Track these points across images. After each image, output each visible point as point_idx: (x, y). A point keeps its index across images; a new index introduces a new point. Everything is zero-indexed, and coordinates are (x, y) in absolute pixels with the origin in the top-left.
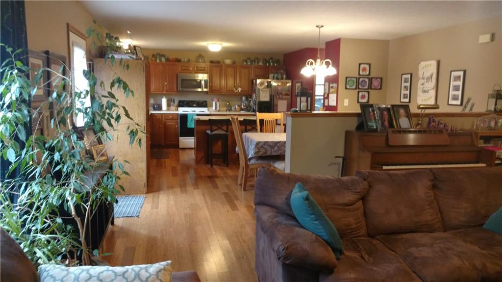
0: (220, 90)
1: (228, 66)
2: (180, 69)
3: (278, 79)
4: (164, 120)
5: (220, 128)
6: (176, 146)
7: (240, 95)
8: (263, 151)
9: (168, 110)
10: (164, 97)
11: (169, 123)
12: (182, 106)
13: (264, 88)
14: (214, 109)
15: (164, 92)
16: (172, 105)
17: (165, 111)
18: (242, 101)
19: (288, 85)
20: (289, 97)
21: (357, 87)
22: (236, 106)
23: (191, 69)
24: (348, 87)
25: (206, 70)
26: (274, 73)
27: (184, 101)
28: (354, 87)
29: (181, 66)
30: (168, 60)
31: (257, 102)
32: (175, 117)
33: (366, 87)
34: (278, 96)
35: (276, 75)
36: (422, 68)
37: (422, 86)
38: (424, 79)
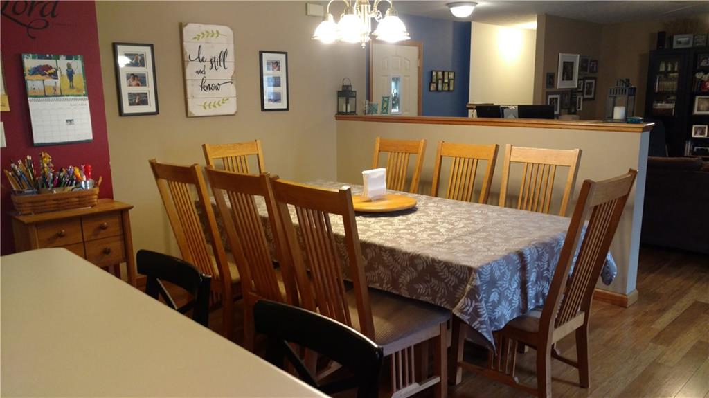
36: (195, 38)
37: (201, 76)
38: (202, 60)
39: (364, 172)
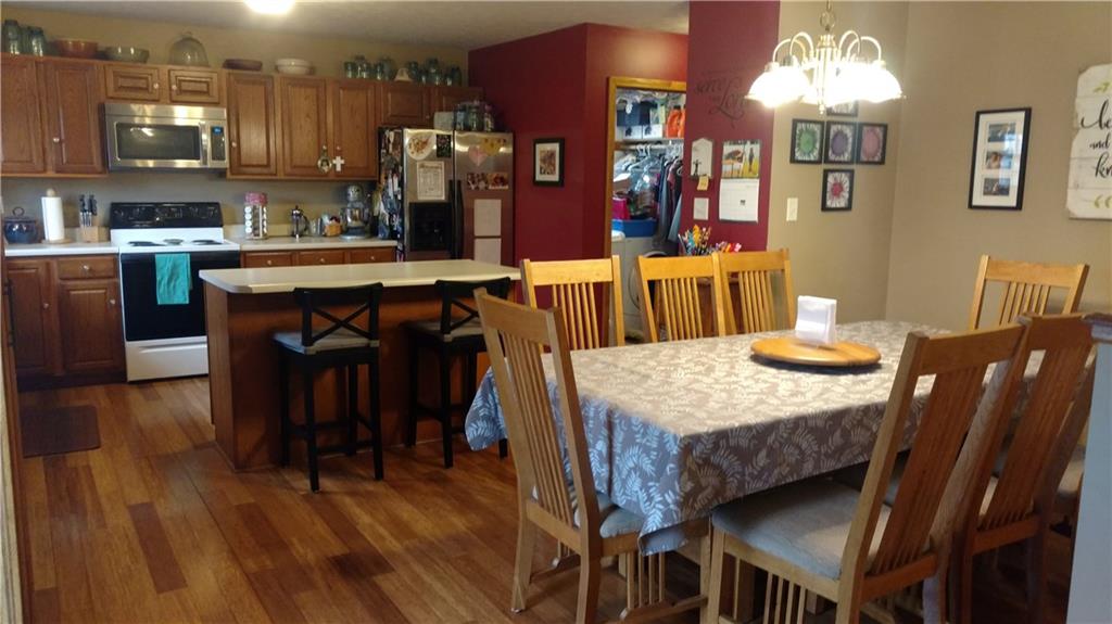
0: (268, 165)
1: (295, 81)
2: (111, 86)
3: (467, 128)
4: (56, 280)
5: (345, 324)
6: (116, 373)
7: (340, 183)
8: (710, 480)
9: (70, 239)
10: (50, 192)
11: (82, 291)
12: (128, 225)
13: (429, 158)
14: (249, 230)
15: (51, 174)
16: (87, 222)
17: (56, 243)
18: (348, 202)
19: (502, 150)
20: (507, 187)
21: (823, 158)
22: (326, 220)
23: (156, 86)
24: (798, 156)
25: (215, 92)
26: (455, 111)
27: (133, 206)
28: (814, 156)
29: (116, 75)
30: (55, 48)
31: (406, 206)
32: (102, 267)
33: (846, 157)
34: (473, 187)
35: (461, 116)
36: (1099, 89)
37: (1099, 152)
38: (1107, 125)
39: (801, 298)
